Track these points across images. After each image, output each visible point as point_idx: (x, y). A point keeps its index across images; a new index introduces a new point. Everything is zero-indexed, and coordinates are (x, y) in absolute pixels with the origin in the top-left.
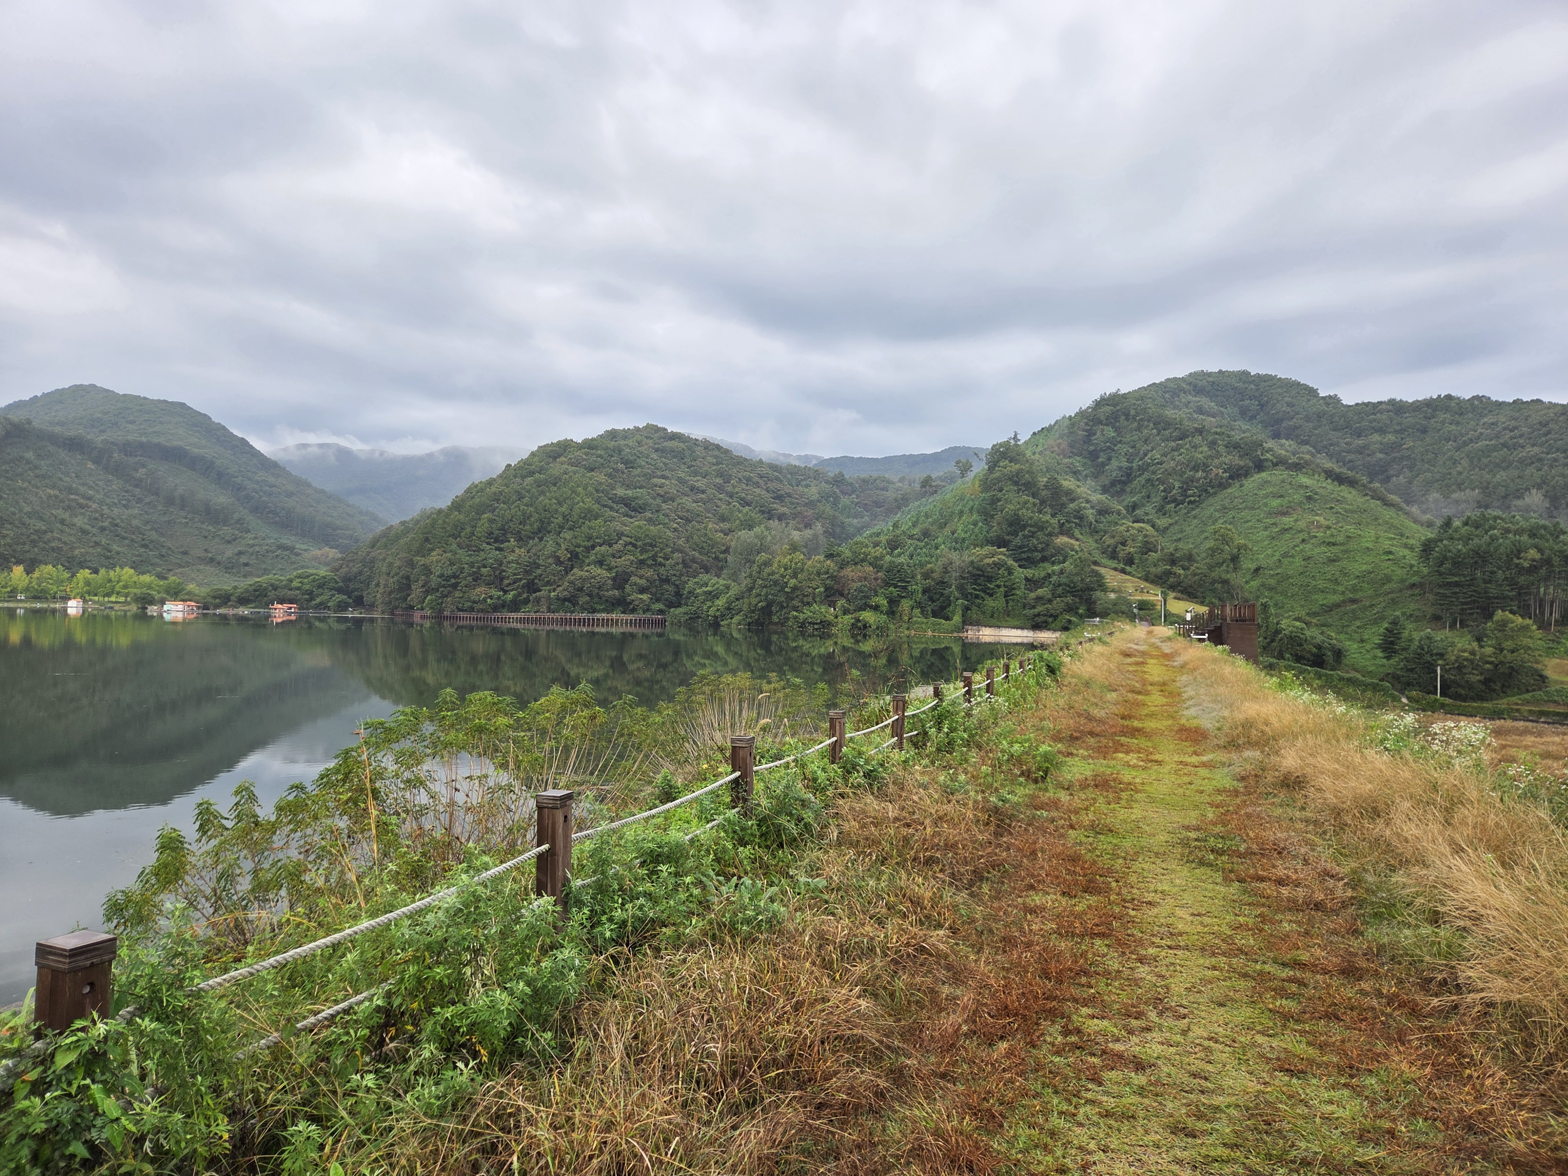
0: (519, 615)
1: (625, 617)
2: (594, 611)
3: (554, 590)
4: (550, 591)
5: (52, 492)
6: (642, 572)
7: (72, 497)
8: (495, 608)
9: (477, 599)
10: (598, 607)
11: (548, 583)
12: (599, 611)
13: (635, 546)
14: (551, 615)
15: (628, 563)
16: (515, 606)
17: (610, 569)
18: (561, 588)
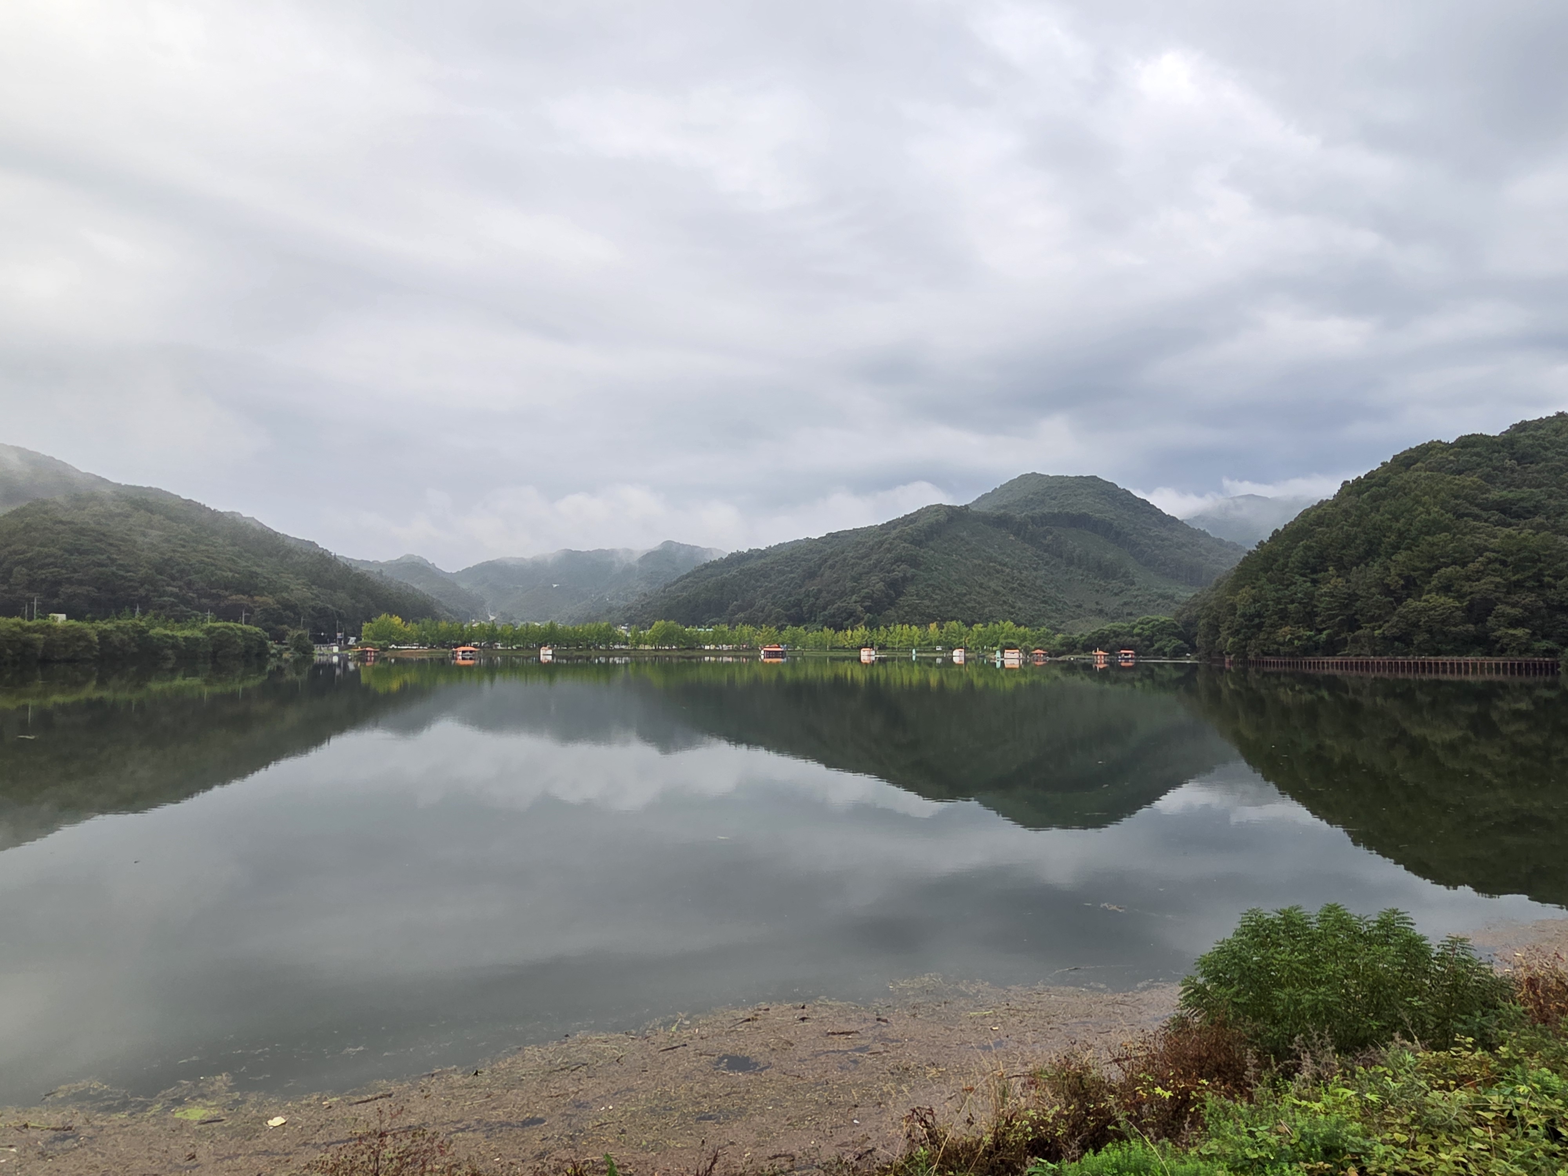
0: (1337, 659)
1: (1487, 660)
2: (1438, 653)
3: (1380, 627)
4: (1373, 629)
5: (975, 561)
6: (1515, 598)
7: (991, 564)
8: (1306, 651)
9: (1281, 639)
10: (1444, 647)
11: (1372, 619)
12: (1447, 653)
13: (1504, 563)
14: (1377, 659)
15: (1492, 587)
16: (1332, 647)
17: (1460, 596)
18: (1387, 625)
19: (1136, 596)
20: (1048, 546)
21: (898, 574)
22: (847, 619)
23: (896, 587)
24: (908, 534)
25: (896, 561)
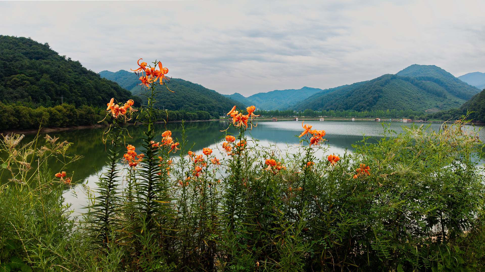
5: (400, 91)
7: (404, 92)
19: (448, 102)
20: (422, 86)
21: (377, 95)
22: (361, 108)
23: (376, 99)
24: (379, 83)
25: (376, 91)
